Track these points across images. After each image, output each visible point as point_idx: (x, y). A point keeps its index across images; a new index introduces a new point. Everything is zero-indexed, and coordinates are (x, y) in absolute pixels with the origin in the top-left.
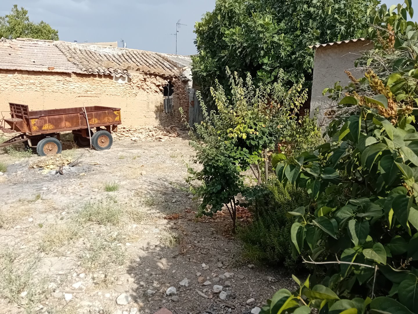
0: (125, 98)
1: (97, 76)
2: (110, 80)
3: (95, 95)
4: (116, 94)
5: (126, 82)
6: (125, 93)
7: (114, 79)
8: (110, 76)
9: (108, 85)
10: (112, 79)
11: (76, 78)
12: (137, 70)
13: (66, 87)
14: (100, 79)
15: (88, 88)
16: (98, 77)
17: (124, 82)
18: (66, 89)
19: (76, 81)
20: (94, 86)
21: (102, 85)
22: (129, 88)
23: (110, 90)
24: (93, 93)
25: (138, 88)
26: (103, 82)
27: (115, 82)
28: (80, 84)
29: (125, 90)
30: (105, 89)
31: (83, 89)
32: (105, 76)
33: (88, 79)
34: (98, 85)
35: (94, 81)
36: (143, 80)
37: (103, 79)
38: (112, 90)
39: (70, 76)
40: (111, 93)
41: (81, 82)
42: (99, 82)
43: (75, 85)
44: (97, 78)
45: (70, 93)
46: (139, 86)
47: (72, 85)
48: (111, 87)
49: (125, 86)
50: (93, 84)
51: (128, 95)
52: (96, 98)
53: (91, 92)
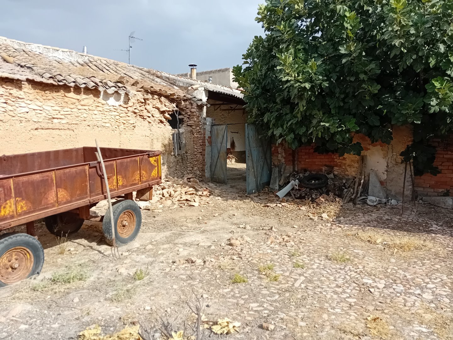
0: (117, 132)
1: (72, 89)
2: (95, 99)
3: (67, 126)
4: (104, 124)
5: (122, 103)
6: (118, 124)
7: (101, 97)
8: (94, 91)
9: (90, 108)
10: (99, 97)
11: (32, 91)
12: (133, 85)
13: (10, 108)
14: (78, 97)
15: (54, 113)
16: (74, 92)
17: (117, 104)
18: (11, 113)
19: (31, 97)
20: (66, 109)
21: (80, 107)
22: (124, 115)
23: (94, 116)
24: (64, 121)
25: (135, 115)
26: (82, 103)
27: (104, 102)
28: (40, 104)
29: (118, 117)
30: (85, 115)
31: (44, 114)
32: (87, 90)
33: (55, 94)
34: (72, 106)
35: (66, 99)
36: (143, 101)
37: (83, 96)
38: (97, 116)
39: (20, 88)
40: (95, 123)
41: (42, 100)
42: (74, 101)
43: (29, 106)
44: (72, 95)
45: (18, 122)
46: (136, 111)
47: (23, 105)
48: (96, 112)
49: (119, 111)
50: (64, 104)
51: (122, 126)
52: (68, 132)
53: (59, 120)
